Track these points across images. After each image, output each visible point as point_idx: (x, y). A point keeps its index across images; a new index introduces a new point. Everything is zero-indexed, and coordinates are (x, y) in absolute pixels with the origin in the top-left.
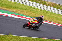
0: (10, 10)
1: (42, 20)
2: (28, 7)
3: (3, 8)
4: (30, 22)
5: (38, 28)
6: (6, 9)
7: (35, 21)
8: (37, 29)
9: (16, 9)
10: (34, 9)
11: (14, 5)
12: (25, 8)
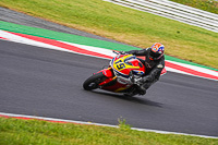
0: (121, 37)
1: (158, 62)
2: (184, 27)
3: (98, 32)
4: (112, 70)
5: (143, 93)
6: (107, 33)
7: (134, 63)
8: (137, 96)
9: (143, 35)
10: (205, 36)
11: (136, 22)
12: (173, 31)
